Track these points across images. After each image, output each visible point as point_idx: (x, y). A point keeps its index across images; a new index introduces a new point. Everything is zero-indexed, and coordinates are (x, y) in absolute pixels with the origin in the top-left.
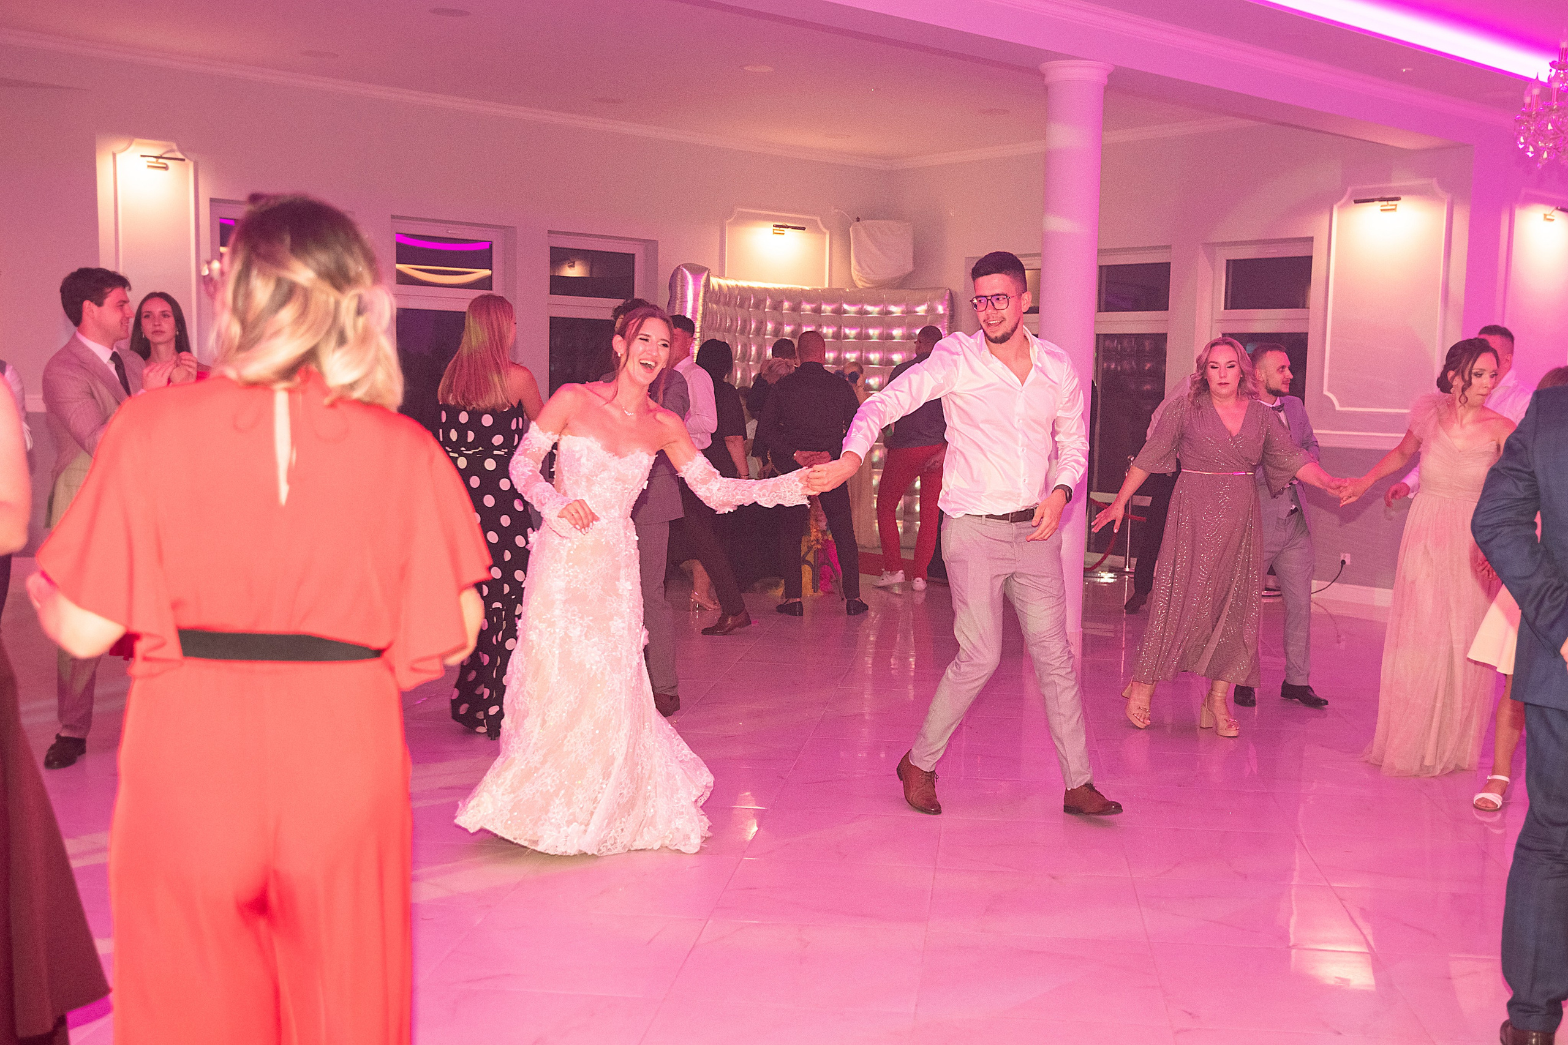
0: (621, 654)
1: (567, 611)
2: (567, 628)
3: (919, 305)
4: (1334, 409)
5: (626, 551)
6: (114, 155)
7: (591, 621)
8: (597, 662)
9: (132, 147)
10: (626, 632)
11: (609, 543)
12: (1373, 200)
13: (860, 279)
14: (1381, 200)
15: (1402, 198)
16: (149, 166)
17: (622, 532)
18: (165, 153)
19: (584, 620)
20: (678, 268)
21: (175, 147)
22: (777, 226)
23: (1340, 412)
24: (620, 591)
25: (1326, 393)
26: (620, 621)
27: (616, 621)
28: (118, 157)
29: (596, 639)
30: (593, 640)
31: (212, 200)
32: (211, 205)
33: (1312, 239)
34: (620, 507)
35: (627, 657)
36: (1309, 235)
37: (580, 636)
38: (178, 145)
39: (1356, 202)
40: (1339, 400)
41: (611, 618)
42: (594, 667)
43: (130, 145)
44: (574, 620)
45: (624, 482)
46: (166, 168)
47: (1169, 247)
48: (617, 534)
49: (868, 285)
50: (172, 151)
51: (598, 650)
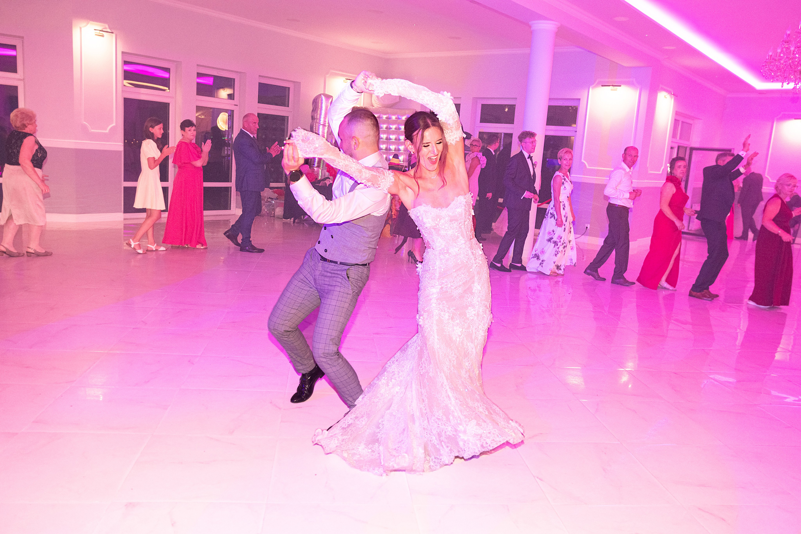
0: (472, 331)
1: (439, 304)
2: (440, 314)
3: (403, 116)
4: (586, 167)
5: (475, 263)
6: (81, 28)
7: (454, 310)
8: (460, 336)
9: (89, 25)
10: (476, 317)
11: (463, 262)
12: (609, 86)
13: (376, 103)
14: (613, 86)
15: (622, 86)
16: (96, 35)
17: (470, 252)
18: (104, 29)
19: (450, 309)
20: (320, 95)
21: (107, 26)
22: (347, 79)
23: (589, 169)
24: (474, 290)
25: (583, 161)
26: (472, 310)
27: (470, 310)
28: (82, 29)
29: (458, 321)
30: (456, 322)
31: (123, 52)
32: (122, 55)
33: (579, 99)
34: (463, 235)
35: (476, 333)
36: (579, 97)
37: (448, 319)
38: (109, 26)
39: (602, 86)
40: (588, 164)
41: (467, 307)
42: (458, 339)
43: (88, 24)
44: (444, 309)
45: (457, 220)
46: (103, 36)
47: (516, 98)
48: (466, 255)
49: (379, 106)
50: (106, 28)
51: (460, 328)
